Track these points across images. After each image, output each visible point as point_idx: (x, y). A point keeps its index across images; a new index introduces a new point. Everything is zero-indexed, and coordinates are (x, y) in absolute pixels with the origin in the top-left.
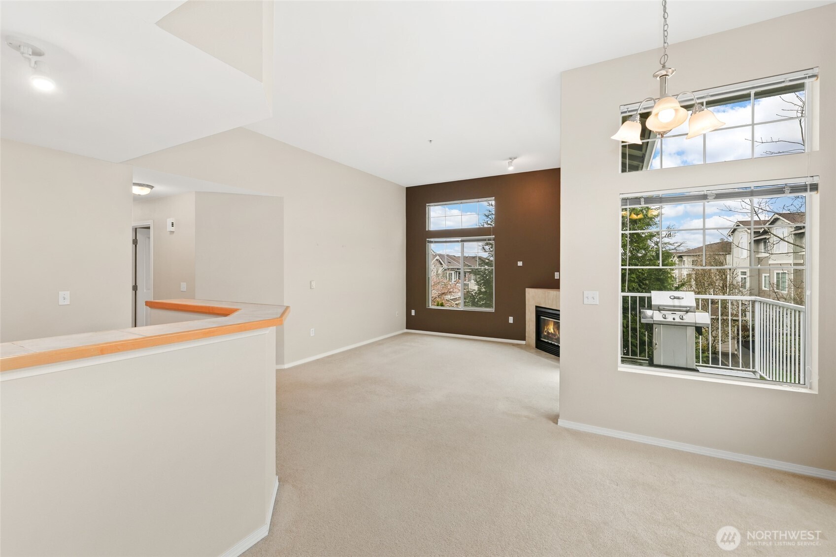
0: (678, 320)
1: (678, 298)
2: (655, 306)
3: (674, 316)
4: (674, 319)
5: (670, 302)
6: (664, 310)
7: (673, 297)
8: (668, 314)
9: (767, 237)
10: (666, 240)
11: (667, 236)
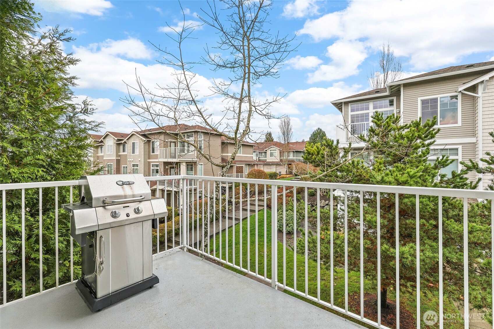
0: (133, 215)
1: (129, 184)
2: (98, 199)
3: (127, 210)
4: (128, 215)
5: (118, 191)
6: (113, 204)
7: (121, 183)
8: (119, 209)
9: (103, 144)
10: (82, 117)
11: (83, 112)
